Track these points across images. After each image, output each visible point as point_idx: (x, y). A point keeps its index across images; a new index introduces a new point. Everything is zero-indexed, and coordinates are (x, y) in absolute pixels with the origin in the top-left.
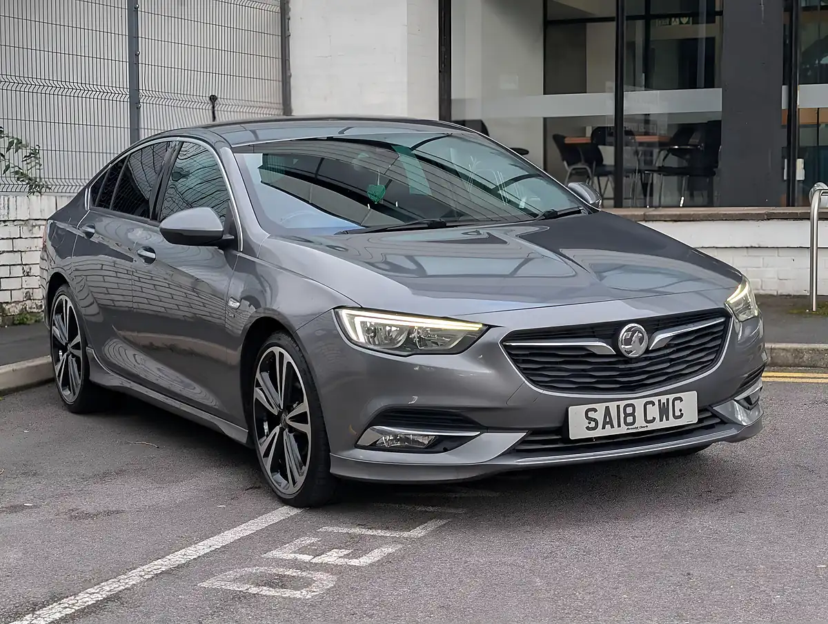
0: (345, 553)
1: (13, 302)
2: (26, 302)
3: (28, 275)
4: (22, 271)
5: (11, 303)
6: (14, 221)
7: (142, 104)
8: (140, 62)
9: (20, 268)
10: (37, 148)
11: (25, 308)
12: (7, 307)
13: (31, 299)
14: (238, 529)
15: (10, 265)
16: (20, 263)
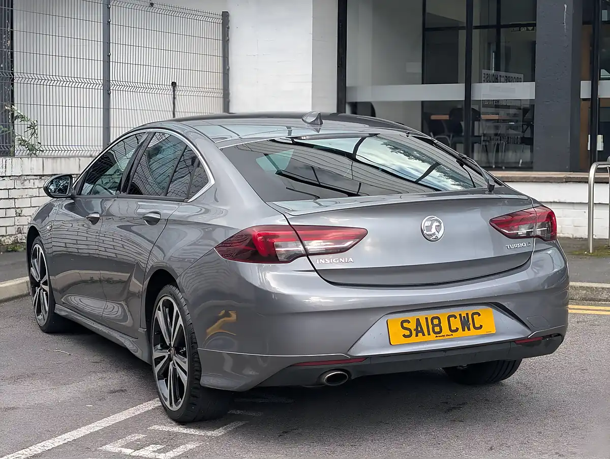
0: (158, 448)
1: (8, 235)
2: (18, 235)
3: (19, 216)
4: (15, 213)
5: (5, 236)
6: (10, 176)
7: (112, 91)
8: (111, 60)
9: (14, 210)
10: (35, 122)
11: (17, 239)
12: (3, 239)
13: (21, 233)
14: (92, 425)
15: (6, 209)
16: (14, 207)
